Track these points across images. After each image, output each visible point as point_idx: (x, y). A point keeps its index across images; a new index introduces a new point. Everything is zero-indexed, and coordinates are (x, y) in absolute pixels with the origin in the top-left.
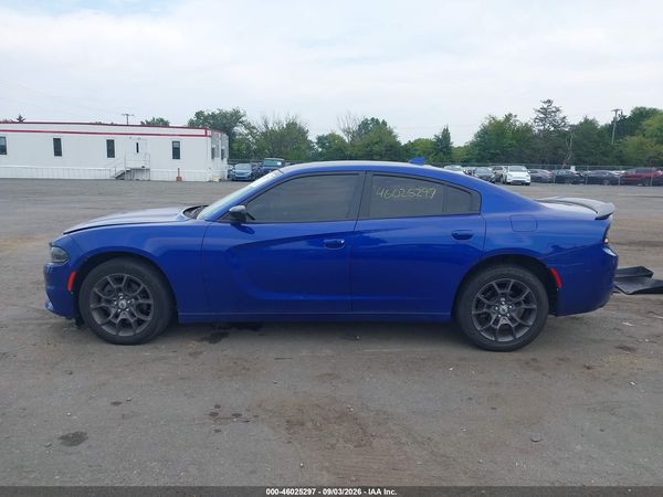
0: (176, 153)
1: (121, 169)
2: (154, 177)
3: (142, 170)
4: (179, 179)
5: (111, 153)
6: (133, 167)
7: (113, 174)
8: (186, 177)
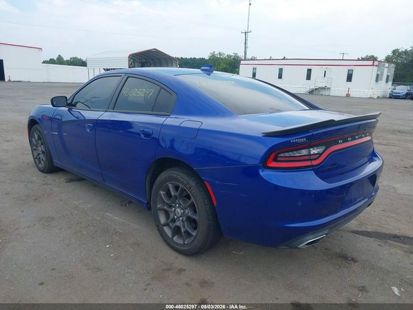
0: (349, 78)
1: (313, 87)
2: (333, 93)
3: (325, 88)
4: (348, 95)
5: (309, 77)
6: (320, 86)
7: (308, 90)
8: (353, 94)
